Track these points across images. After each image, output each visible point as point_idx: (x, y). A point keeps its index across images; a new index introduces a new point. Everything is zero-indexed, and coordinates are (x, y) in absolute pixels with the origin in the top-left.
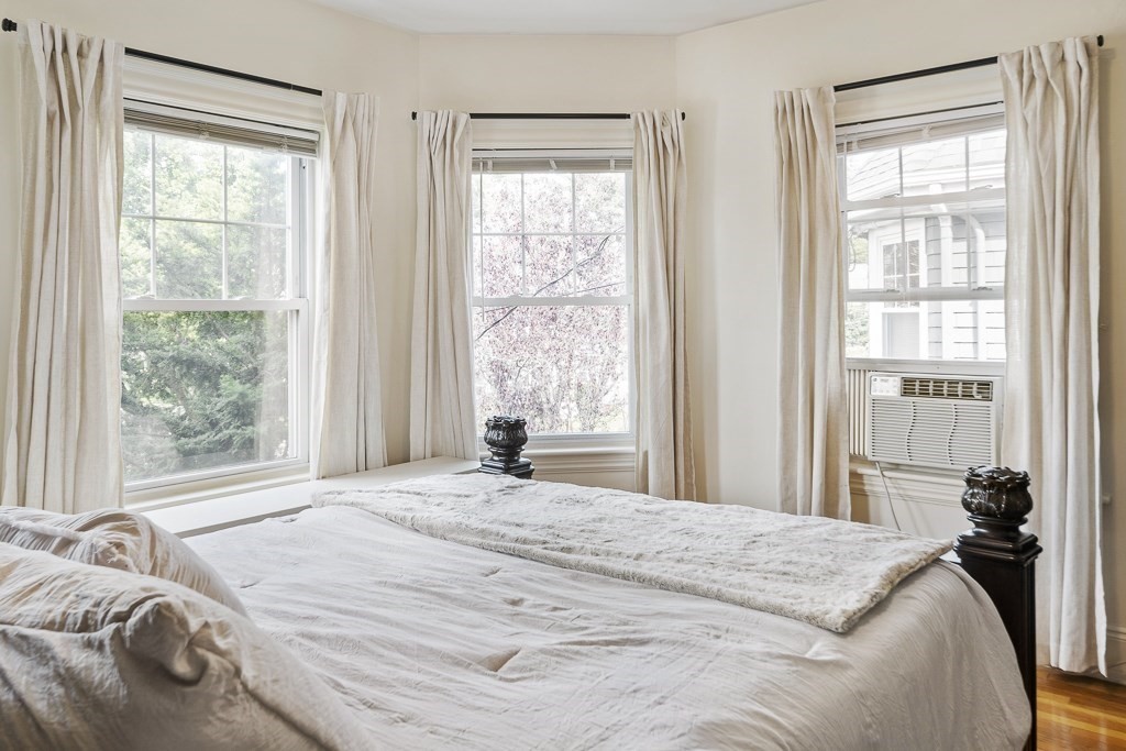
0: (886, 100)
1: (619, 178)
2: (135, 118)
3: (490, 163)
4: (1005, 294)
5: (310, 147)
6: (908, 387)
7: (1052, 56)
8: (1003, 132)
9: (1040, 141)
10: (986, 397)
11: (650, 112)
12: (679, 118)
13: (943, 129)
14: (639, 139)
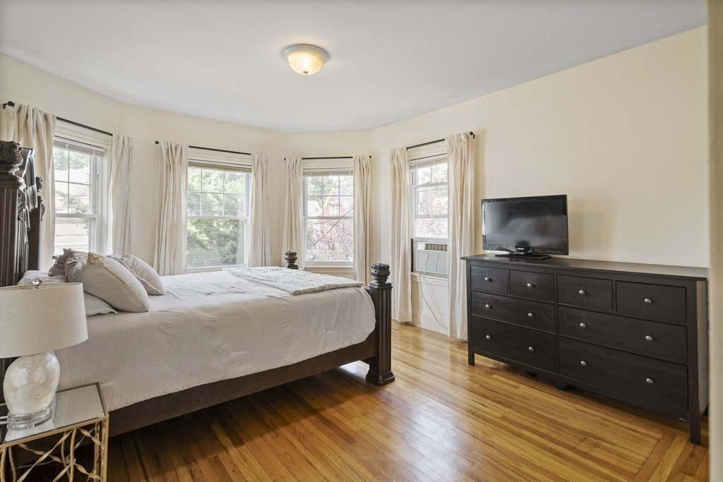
0: (424, 152)
1: (350, 179)
2: (191, 164)
3: (311, 173)
4: (448, 216)
5: (249, 171)
6: (428, 247)
7: (457, 138)
8: (447, 163)
9: (455, 166)
10: (446, 250)
11: (359, 156)
12: (368, 157)
13: (438, 161)
14: (355, 165)
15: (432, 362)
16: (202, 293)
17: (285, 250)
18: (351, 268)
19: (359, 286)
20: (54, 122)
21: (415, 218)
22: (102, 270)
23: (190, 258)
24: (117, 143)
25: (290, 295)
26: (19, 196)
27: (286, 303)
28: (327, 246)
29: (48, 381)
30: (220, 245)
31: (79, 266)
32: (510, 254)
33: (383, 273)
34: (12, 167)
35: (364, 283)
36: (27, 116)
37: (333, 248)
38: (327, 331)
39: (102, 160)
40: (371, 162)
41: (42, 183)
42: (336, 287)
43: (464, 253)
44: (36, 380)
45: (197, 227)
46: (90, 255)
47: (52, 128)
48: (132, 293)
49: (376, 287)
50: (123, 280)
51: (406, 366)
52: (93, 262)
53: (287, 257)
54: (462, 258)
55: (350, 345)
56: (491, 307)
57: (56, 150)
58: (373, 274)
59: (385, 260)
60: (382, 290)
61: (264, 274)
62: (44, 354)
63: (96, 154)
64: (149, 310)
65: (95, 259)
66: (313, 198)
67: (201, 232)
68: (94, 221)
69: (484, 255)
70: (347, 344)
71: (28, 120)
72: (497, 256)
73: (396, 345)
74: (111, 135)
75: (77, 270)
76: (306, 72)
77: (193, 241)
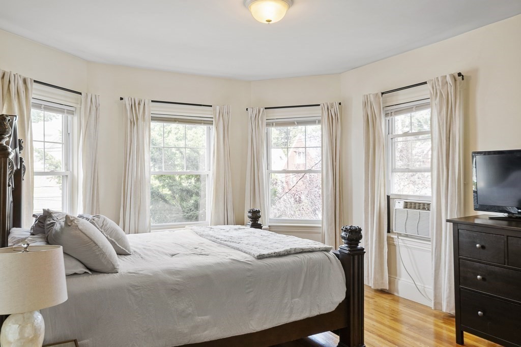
0: (402, 96)
1: (319, 127)
2: (154, 119)
3: (274, 124)
4: (431, 170)
5: (211, 123)
6: (407, 205)
7: (442, 81)
8: (430, 109)
9: (440, 113)
10: (429, 209)
11: (327, 103)
12: (337, 105)
13: (419, 107)
14: (322, 113)
15: (412, 337)
16: (166, 254)
17: (248, 208)
18: (319, 227)
19: (327, 250)
20: (32, 85)
21: (392, 172)
22: (78, 232)
23: (154, 212)
24: (86, 101)
25: (254, 259)
26: (9, 165)
27: (250, 267)
28: (293, 199)
29: (36, 336)
30: (182, 199)
31: (57, 227)
32: (509, 217)
33: (354, 237)
34: (3, 138)
35: (333, 247)
36: (9, 81)
37: (299, 201)
38: (292, 298)
39: (72, 118)
40: (341, 110)
41: (23, 145)
42: (303, 251)
43: (451, 215)
44: (26, 335)
45: (160, 181)
46: (67, 217)
47: (30, 91)
48: (103, 254)
49: (347, 252)
50: (96, 241)
51: (382, 340)
52: (69, 224)
53: (250, 215)
54: (448, 221)
55: (318, 314)
56: (483, 279)
57: (34, 111)
58: (343, 238)
59: (357, 221)
60: (353, 256)
61: (227, 234)
62: (31, 312)
63: (68, 113)
64: (119, 271)
65: (72, 221)
66: (277, 146)
67: (163, 186)
68: (67, 179)
69: (476, 217)
70: (315, 313)
71: (11, 85)
72: (491, 218)
73: (370, 315)
74: (80, 94)
75: (56, 231)
76: (269, 21)
77: (157, 196)
